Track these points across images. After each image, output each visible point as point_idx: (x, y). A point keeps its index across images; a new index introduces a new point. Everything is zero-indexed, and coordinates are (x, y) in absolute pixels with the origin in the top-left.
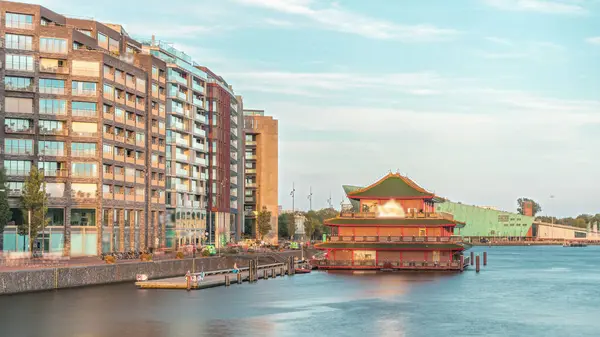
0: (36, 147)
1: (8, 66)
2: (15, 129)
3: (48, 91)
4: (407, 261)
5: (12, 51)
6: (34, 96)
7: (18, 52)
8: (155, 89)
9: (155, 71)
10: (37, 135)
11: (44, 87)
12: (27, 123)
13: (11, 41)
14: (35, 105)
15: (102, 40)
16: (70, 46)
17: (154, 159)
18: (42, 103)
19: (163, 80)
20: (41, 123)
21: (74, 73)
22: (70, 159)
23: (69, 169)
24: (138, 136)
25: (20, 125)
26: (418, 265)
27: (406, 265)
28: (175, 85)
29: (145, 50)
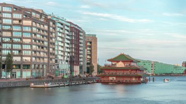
0: (12, 46)
1: (4, 22)
2: (6, 41)
3: (16, 30)
4: (125, 80)
5: (4, 18)
6: (11, 31)
7: (7, 18)
8: (51, 29)
9: (51, 23)
10: (12, 43)
11: (15, 28)
12: (9, 39)
13: (4, 15)
14: (12, 34)
15: (34, 14)
16: (22, 16)
17: (51, 49)
18: (14, 33)
19: (54, 26)
20: (14, 39)
21: (24, 24)
22: (23, 50)
23: (22, 53)
24: (45, 43)
25: (7, 40)
26: (128, 81)
27: (124, 81)
28: (59, 27)
29: (49, 17)
